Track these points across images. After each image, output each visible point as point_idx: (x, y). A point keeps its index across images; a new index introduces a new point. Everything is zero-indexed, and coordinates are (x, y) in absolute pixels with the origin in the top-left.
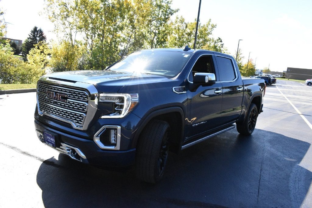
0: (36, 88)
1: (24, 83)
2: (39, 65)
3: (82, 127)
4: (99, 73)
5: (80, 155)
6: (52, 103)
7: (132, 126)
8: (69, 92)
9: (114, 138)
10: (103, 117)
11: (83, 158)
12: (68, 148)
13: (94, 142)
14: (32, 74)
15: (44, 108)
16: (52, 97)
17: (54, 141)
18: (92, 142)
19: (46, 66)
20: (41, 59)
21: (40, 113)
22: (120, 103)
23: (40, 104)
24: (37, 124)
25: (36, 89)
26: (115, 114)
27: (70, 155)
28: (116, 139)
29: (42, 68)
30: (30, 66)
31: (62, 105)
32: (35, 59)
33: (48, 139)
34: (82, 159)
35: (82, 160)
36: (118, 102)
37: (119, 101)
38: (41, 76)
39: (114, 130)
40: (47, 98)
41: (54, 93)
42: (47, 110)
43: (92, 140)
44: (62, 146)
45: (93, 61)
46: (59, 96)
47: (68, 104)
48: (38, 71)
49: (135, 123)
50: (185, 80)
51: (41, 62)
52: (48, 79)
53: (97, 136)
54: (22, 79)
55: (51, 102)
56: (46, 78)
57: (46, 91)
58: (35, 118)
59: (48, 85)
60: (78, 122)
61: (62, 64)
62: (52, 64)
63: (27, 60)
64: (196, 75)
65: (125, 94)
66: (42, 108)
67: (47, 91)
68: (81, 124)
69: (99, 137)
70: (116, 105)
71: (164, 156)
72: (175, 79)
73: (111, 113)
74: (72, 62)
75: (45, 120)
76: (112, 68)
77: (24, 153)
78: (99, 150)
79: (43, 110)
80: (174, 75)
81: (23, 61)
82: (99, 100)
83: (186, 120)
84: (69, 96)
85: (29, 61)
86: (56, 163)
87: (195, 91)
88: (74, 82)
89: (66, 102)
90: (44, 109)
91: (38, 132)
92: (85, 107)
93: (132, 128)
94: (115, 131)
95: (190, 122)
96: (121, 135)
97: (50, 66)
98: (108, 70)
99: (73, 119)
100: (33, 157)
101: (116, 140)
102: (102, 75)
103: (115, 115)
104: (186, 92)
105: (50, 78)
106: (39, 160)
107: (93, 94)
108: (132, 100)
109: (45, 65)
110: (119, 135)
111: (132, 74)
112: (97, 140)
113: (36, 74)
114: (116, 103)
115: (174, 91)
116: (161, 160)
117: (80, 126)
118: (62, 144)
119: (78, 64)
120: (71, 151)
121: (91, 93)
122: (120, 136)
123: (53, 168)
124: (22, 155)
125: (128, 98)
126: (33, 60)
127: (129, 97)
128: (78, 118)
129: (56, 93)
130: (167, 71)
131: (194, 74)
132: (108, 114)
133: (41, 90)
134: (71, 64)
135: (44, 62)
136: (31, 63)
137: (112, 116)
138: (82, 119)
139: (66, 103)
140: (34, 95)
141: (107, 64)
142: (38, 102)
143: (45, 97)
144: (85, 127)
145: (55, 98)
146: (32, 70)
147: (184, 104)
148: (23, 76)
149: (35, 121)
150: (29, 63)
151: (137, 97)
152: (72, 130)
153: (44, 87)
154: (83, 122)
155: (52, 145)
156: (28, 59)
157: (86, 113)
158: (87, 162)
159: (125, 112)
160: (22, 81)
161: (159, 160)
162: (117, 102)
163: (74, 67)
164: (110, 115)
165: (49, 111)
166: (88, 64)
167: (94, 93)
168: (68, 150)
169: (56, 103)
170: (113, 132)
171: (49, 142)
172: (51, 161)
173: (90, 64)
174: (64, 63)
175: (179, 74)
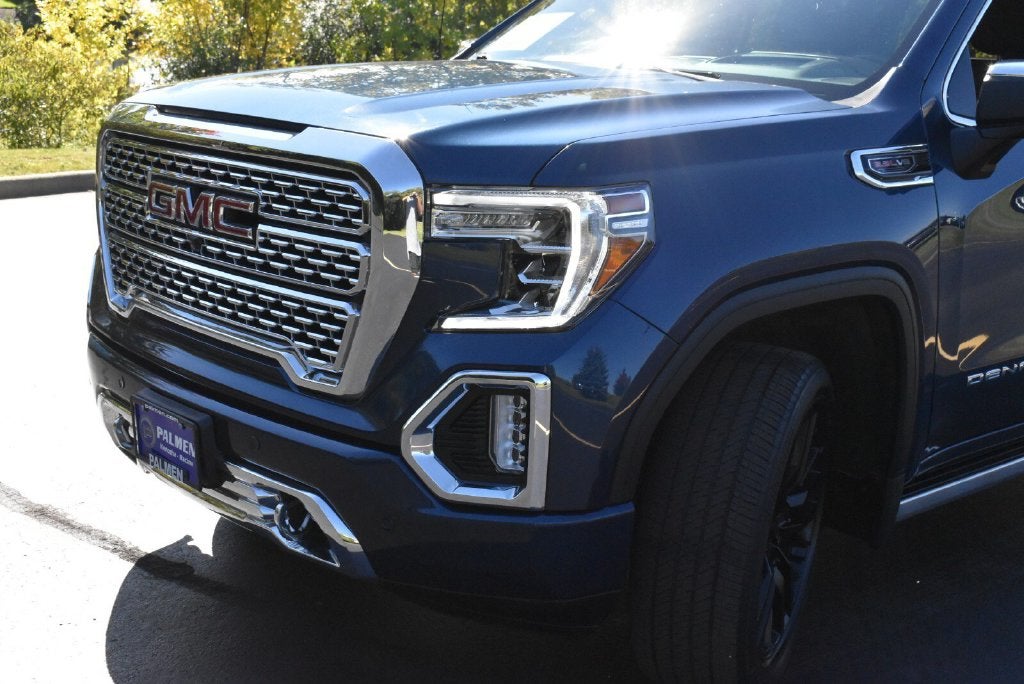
0: (94, 171)
1: (27, 147)
2: (101, 46)
3: (339, 376)
4: (414, 79)
5: (326, 531)
6: (175, 244)
7: (612, 380)
8: (266, 186)
9: (509, 444)
10: (451, 323)
11: (344, 549)
12: (262, 494)
13: (403, 460)
14: (66, 92)
15: (135, 272)
16: (178, 214)
17: (194, 455)
18: (393, 458)
19: (137, 48)
20: (110, 10)
21: (113, 299)
22: (546, 242)
23: (113, 251)
24: (104, 358)
25: (92, 176)
26: (517, 306)
27: (275, 531)
28: (521, 449)
29: (117, 64)
30: (56, 53)
31: (230, 259)
32: (76, 15)
33: (161, 440)
34: (342, 552)
35: (340, 561)
36: (534, 240)
37: (538, 234)
38: (110, 107)
39: (511, 399)
40: (148, 218)
41: (188, 190)
42: (150, 287)
43: (396, 450)
44: (232, 479)
45: (383, 14)
46: (216, 210)
47: (262, 250)
48: (95, 76)
49: (627, 361)
50: (925, 110)
51: (111, 27)
52: (153, 117)
53: (421, 429)
54: (14, 125)
55: (170, 242)
56: (145, 110)
57: (143, 181)
58: (91, 328)
59: (153, 149)
60: (315, 354)
61: (219, 37)
62: (165, 38)
63: (38, 20)
64: (994, 77)
65: (575, 194)
66: (126, 277)
67: (149, 181)
68: (334, 359)
69: (431, 436)
70: (522, 259)
71: (794, 550)
72: (864, 101)
73: (496, 304)
74: (273, 22)
75: (140, 341)
76: (493, 51)
77: (41, 513)
78: (432, 506)
79: (132, 287)
80: (861, 80)
81: (18, 28)
82: (427, 229)
83: (931, 344)
84: (269, 209)
85: (49, 26)
86: (200, 570)
87: (987, 175)
88: (295, 128)
89: (252, 243)
90: (137, 282)
91: (109, 404)
92: (352, 268)
93: (611, 390)
94: (516, 403)
95: (955, 358)
96: (553, 426)
97: (157, 52)
98: (473, 57)
99: (287, 334)
100: (83, 536)
101: (526, 453)
102: (435, 85)
103: (517, 312)
104: (930, 180)
105: (162, 109)
106: (115, 551)
107: (396, 195)
108: (616, 225)
109: (129, 44)
110: (541, 427)
111: (613, 76)
112: (420, 454)
113: (84, 93)
114: (525, 242)
115: (860, 172)
116: (778, 576)
117: (326, 373)
118: (232, 468)
119: (302, 37)
120: (279, 507)
121: (387, 190)
122: (548, 433)
123: (184, 595)
124: (33, 523)
125: (590, 216)
126: (69, 20)
127: (598, 213)
128: (316, 328)
129: (197, 189)
130: (818, 58)
131: (980, 68)
132: (482, 310)
133: (120, 175)
134: (268, 33)
135: (128, 29)
136: (57, 37)
137: (500, 321)
138: (339, 335)
139: (251, 248)
140: (84, 206)
141: (461, 27)
142: (104, 240)
143: (142, 212)
144: (353, 380)
145: (192, 217)
146: (64, 75)
147: (920, 253)
148: (20, 105)
149: (91, 346)
150: (49, 39)
151: (643, 209)
152: (285, 391)
153: (132, 158)
154: (343, 349)
155: (180, 474)
156: (44, 15)
157: (357, 300)
158: (367, 570)
159: (574, 298)
160: (17, 133)
161: (765, 572)
162: (528, 236)
163: (282, 51)
164: (491, 311)
165: (164, 292)
166: (358, 30)
167: (401, 190)
168: (263, 502)
169: (196, 245)
170: (504, 407)
171: (164, 457)
172: (176, 558)
173: (367, 32)
174: (230, 30)
175: (893, 70)
